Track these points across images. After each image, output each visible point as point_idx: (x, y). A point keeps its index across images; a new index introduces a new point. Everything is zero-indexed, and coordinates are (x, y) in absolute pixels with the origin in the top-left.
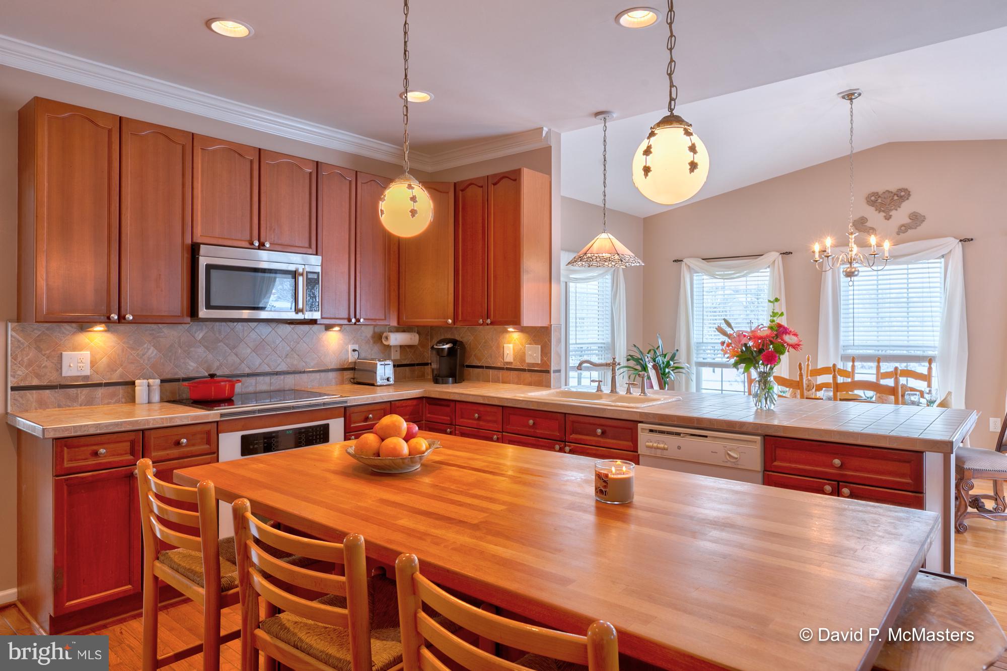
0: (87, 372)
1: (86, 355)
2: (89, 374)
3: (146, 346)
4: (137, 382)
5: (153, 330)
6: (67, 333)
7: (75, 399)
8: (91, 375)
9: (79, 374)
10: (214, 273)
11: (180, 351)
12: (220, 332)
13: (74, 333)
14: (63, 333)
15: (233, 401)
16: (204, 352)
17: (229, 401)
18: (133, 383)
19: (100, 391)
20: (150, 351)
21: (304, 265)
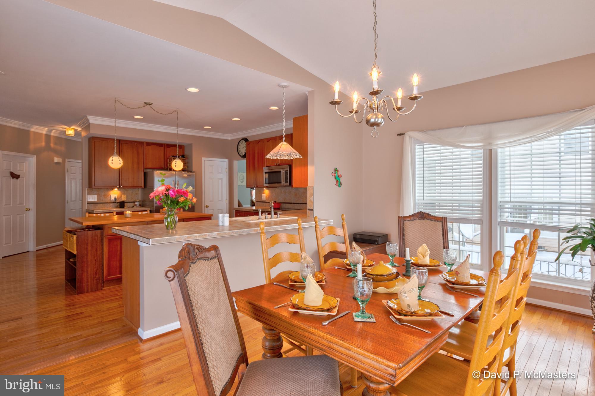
0: (265, 199)
5: (275, 189)
7: (264, 205)
12: (287, 190)
14: (262, 190)
19: (267, 204)
20: (274, 194)
21: (284, 168)
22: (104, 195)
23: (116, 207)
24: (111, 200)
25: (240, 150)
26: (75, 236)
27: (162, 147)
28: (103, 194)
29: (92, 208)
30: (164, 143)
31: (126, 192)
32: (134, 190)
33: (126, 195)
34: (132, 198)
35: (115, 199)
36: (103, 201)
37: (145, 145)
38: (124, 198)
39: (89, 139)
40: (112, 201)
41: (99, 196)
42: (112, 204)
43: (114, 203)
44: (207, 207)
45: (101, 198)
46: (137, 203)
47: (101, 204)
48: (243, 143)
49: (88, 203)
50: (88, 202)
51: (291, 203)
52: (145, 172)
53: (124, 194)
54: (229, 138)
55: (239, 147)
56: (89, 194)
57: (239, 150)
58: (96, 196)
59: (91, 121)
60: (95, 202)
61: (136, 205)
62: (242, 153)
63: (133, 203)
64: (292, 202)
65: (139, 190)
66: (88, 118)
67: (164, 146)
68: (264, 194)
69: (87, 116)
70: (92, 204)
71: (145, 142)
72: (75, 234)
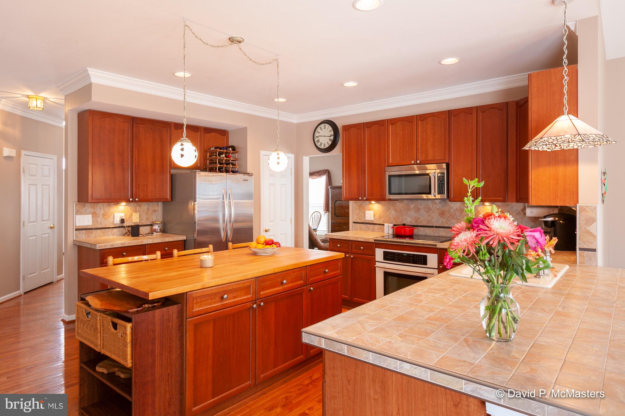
0: (372, 219)
1: (372, 213)
2: (373, 220)
3: (391, 210)
4: (385, 224)
5: (394, 203)
6: (367, 204)
7: (369, 229)
8: (374, 220)
9: (370, 219)
10: (392, 179)
11: (404, 213)
12: (421, 204)
13: (369, 204)
14: (366, 204)
15: (413, 237)
16: (414, 214)
17: (411, 237)
18: (384, 225)
19: (377, 226)
20: (393, 212)
21: (436, 170)
22: (104, 215)
23: (123, 236)
24: (115, 222)
25: (319, 140)
26: (129, 326)
27: (198, 132)
28: (102, 212)
29: (84, 237)
30: (201, 125)
31: (138, 208)
32: (151, 204)
33: (138, 214)
34: (148, 219)
35: (122, 221)
36: (101, 224)
37: (173, 128)
38: (135, 219)
39: (78, 114)
40: (116, 224)
41: (94, 215)
42: (115, 230)
43: (119, 227)
44: (266, 231)
45: (99, 219)
46: (156, 227)
47: (99, 231)
48: (325, 128)
49: (76, 230)
50: (76, 228)
51: (433, 227)
52: (172, 173)
53: (136, 211)
54: (295, 121)
55: (317, 134)
56: (78, 213)
57: (316, 139)
58: (90, 216)
59: (94, 80)
60: (89, 227)
61: (155, 231)
62: (323, 144)
63: (149, 227)
64: (434, 225)
65: (158, 205)
66: (90, 72)
67: (200, 129)
68: (369, 210)
69: (88, 68)
70: (84, 231)
71: (173, 123)
72: (129, 320)
